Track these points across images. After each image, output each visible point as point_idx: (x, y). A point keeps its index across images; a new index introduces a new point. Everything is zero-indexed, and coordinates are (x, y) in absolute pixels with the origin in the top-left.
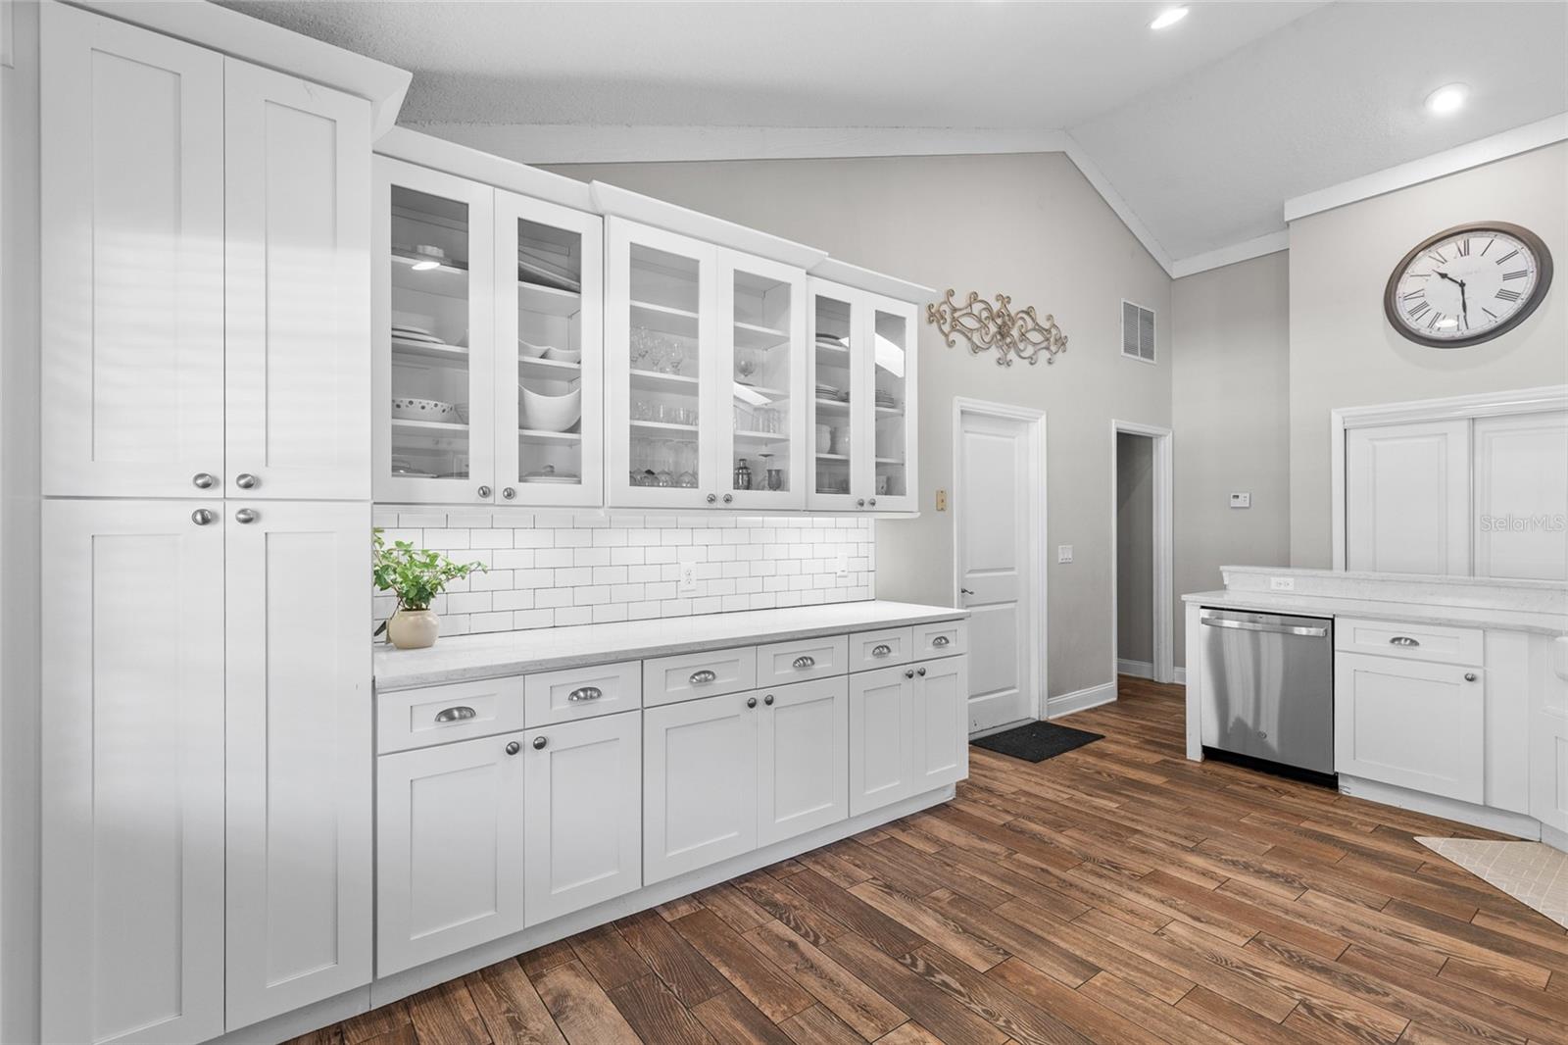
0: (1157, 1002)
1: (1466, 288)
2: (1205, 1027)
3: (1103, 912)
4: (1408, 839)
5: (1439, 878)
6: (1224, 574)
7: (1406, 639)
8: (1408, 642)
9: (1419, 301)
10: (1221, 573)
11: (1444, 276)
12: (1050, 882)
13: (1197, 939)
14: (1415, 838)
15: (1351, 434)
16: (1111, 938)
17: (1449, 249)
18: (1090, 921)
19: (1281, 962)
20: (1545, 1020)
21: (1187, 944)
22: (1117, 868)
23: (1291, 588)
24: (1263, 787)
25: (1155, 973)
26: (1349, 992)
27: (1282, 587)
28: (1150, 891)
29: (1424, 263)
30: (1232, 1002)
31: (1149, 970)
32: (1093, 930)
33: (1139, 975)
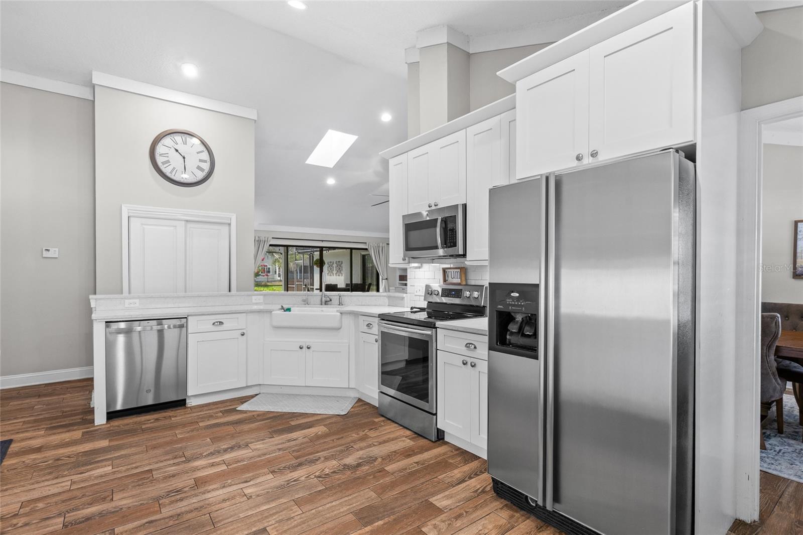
0: (299, 517)
1: (185, 159)
2: (320, 508)
3: (217, 511)
4: (234, 411)
5: (264, 418)
6: (91, 301)
7: (217, 322)
8: (218, 323)
9: (166, 159)
10: (89, 300)
11: (177, 151)
12: (167, 523)
13: (261, 488)
14: (237, 409)
15: (131, 219)
16: (242, 515)
17: (178, 138)
18: (221, 518)
19: (291, 472)
20: (342, 438)
21: (263, 492)
22: (178, 491)
23: (137, 305)
24: (157, 420)
25: (278, 510)
26: (315, 465)
27: (132, 306)
28: (211, 487)
29: (167, 141)
30: (309, 495)
31: (274, 511)
32: (230, 520)
33: (277, 516)
